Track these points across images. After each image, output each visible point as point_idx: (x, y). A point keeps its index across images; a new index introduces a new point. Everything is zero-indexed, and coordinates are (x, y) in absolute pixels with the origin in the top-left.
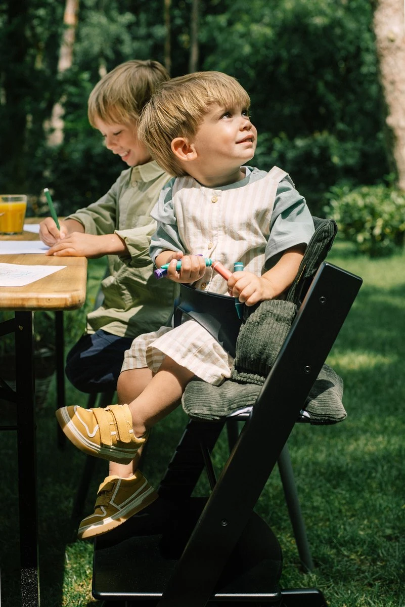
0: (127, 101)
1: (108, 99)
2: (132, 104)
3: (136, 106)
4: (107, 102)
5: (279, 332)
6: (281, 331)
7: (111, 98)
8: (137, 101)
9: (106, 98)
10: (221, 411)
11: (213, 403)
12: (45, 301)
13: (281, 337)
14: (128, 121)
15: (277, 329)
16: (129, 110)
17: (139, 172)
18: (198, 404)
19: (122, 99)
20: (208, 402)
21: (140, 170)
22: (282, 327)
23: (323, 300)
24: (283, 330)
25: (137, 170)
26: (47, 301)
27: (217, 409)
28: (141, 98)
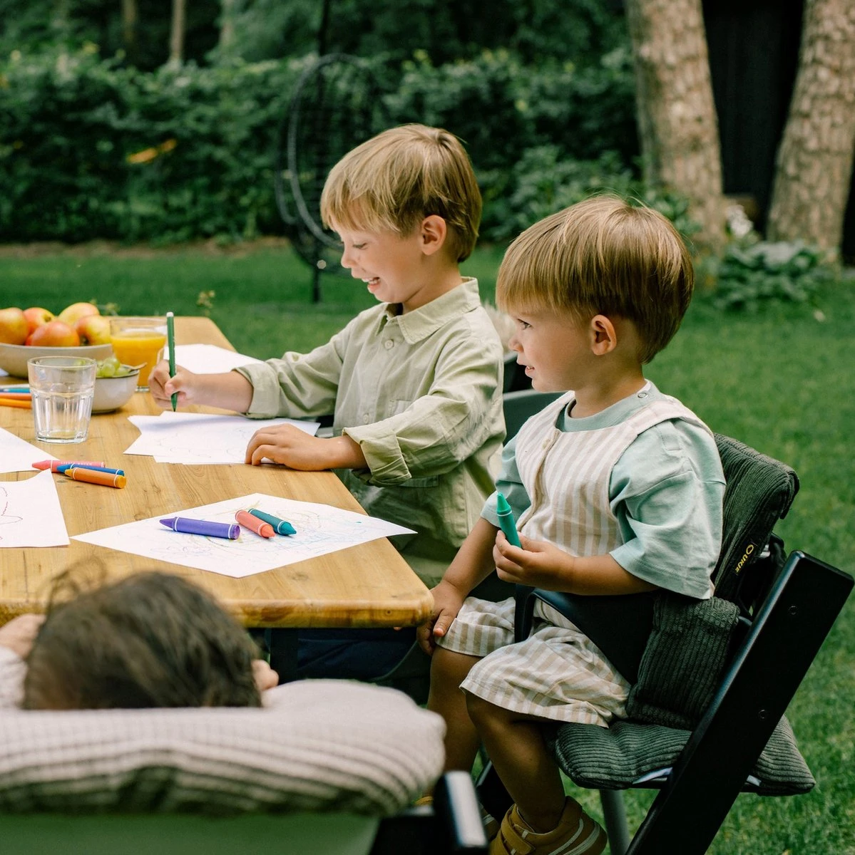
0: (381, 197)
1: (352, 187)
2: (388, 204)
3: (392, 209)
4: (348, 192)
5: (712, 650)
6: (715, 650)
7: (357, 186)
8: (396, 200)
9: (349, 185)
10: (627, 776)
11: (614, 762)
12: (382, 614)
13: (716, 657)
14: (377, 229)
15: (710, 646)
16: (381, 213)
17: (398, 325)
18: (591, 764)
19: (373, 192)
20: (606, 760)
21: (399, 323)
22: (717, 643)
23: (793, 610)
24: (719, 647)
25: (396, 323)
26: (386, 615)
27: (620, 772)
28: (403, 196)
